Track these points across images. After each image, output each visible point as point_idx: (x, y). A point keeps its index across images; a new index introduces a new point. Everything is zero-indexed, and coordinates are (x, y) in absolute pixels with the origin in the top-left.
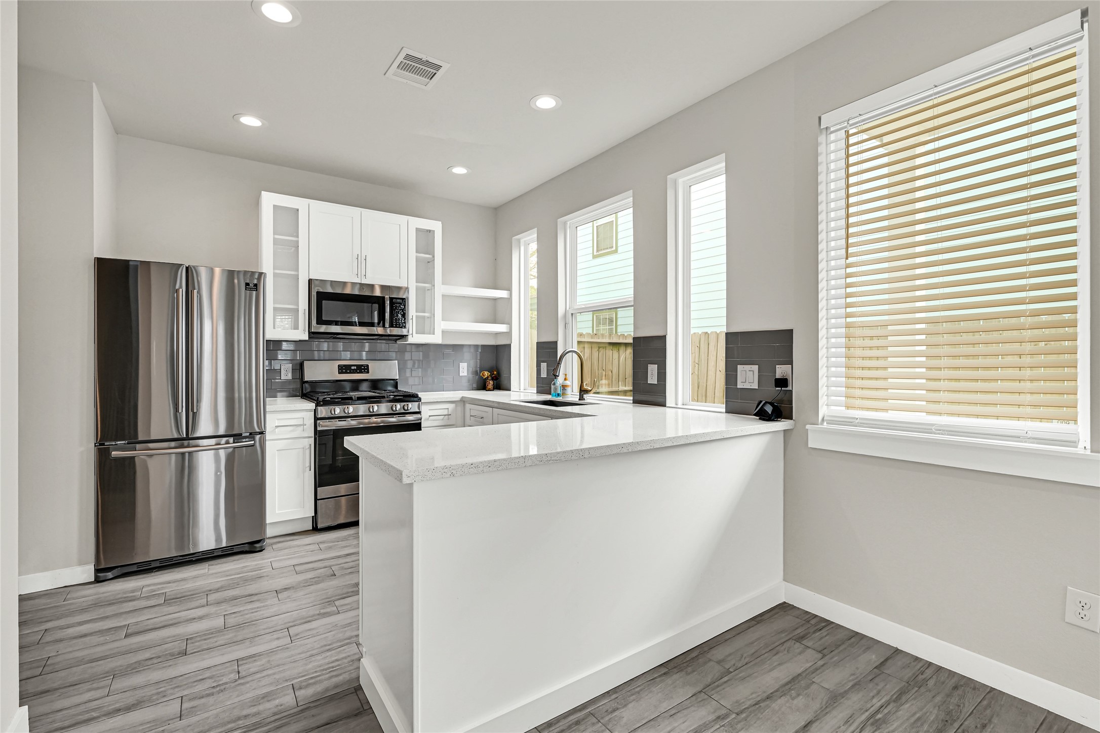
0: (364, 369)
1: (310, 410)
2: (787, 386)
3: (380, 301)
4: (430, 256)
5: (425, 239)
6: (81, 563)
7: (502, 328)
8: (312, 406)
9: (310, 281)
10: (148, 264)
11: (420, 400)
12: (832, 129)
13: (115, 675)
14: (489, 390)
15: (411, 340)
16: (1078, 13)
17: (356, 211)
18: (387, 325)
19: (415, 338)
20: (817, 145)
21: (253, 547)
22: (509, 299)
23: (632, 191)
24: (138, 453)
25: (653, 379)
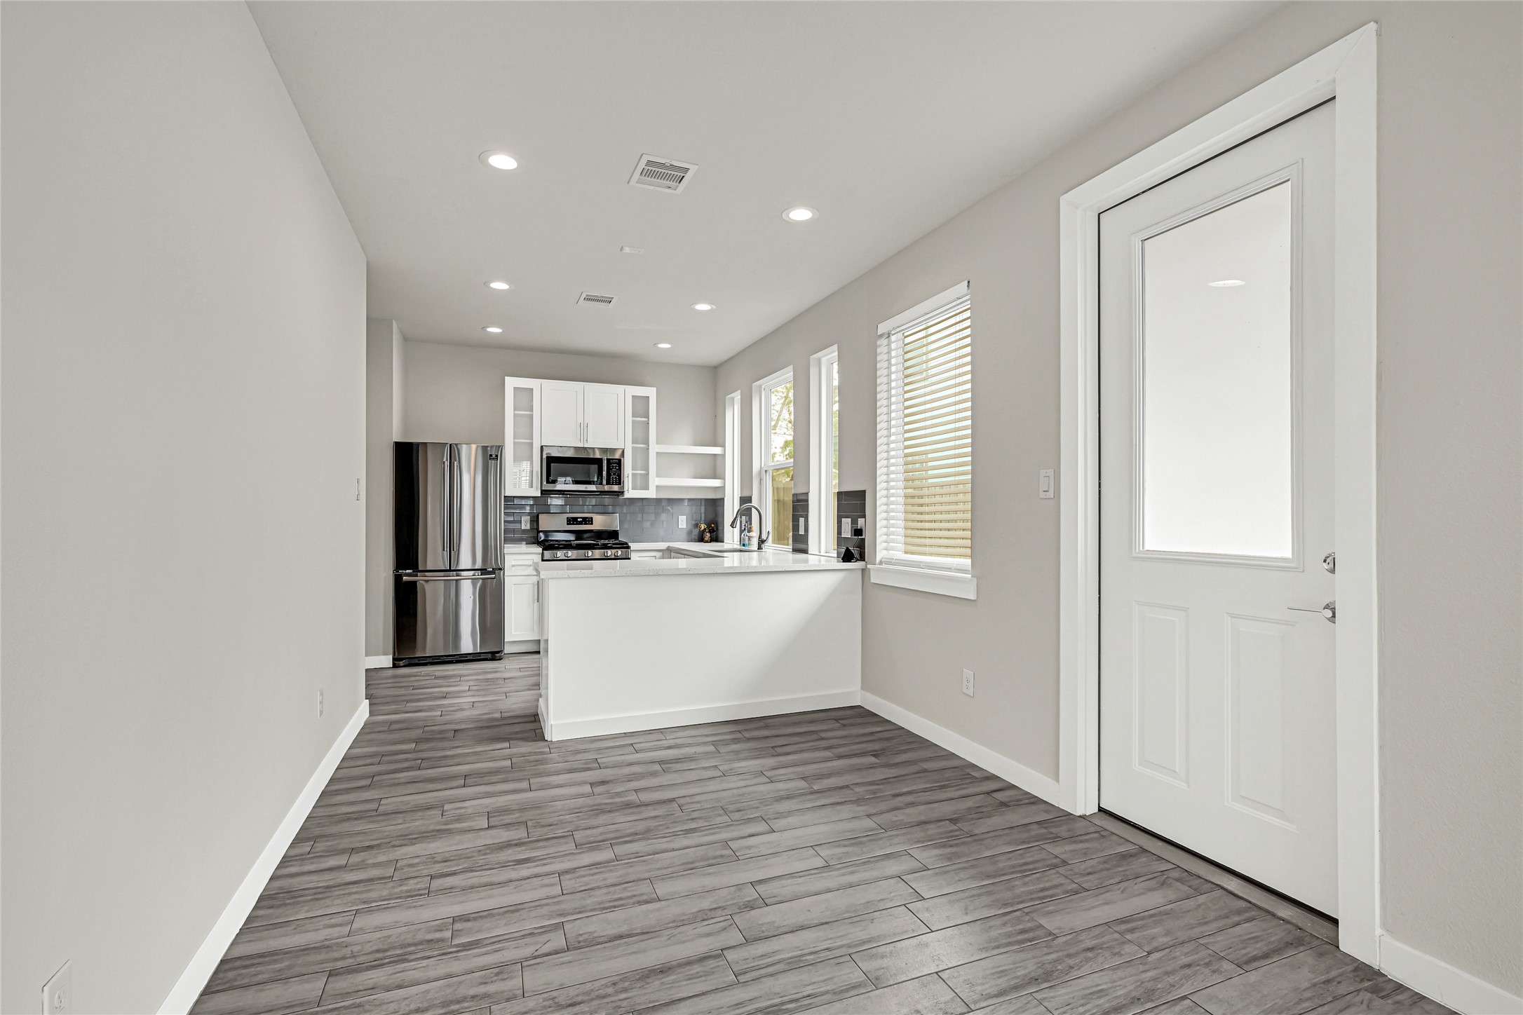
0: (589, 521)
1: (539, 554)
2: (862, 536)
3: (598, 462)
4: (646, 419)
5: (641, 406)
6: (385, 654)
7: (716, 483)
8: (540, 550)
9: (542, 447)
10: (425, 444)
11: (628, 547)
12: (893, 332)
13: (407, 701)
14: (707, 542)
15: (627, 495)
16: (966, 282)
17: (580, 385)
18: (604, 482)
19: (630, 493)
20: (876, 347)
21: (494, 656)
22: (724, 456)
23: (792, 366)
24: (419, 578)
25: (802, 532)
